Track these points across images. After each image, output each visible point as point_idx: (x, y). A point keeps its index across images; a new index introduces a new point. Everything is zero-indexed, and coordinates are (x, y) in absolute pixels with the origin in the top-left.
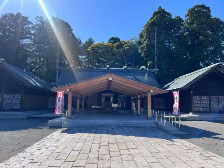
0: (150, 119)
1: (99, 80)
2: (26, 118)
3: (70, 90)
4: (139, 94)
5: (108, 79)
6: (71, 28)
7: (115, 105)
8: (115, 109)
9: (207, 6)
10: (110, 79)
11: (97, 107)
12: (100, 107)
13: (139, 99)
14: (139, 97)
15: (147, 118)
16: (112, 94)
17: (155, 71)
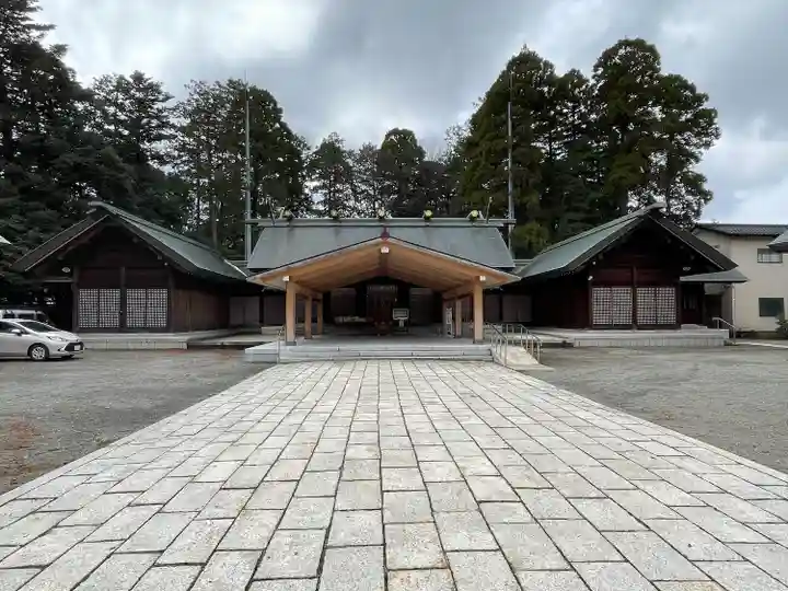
0: (481, 342)
2: (185, 346)
3: (290, 279)
5: (380, 249)
6: (279, 106)
7: (400, 316)
8: (401, 324)
10: (385, 250)
11: (357, 319)
12: (363, 320)
15: (474, 342)
16: (392, 288)
17: (507, 225)
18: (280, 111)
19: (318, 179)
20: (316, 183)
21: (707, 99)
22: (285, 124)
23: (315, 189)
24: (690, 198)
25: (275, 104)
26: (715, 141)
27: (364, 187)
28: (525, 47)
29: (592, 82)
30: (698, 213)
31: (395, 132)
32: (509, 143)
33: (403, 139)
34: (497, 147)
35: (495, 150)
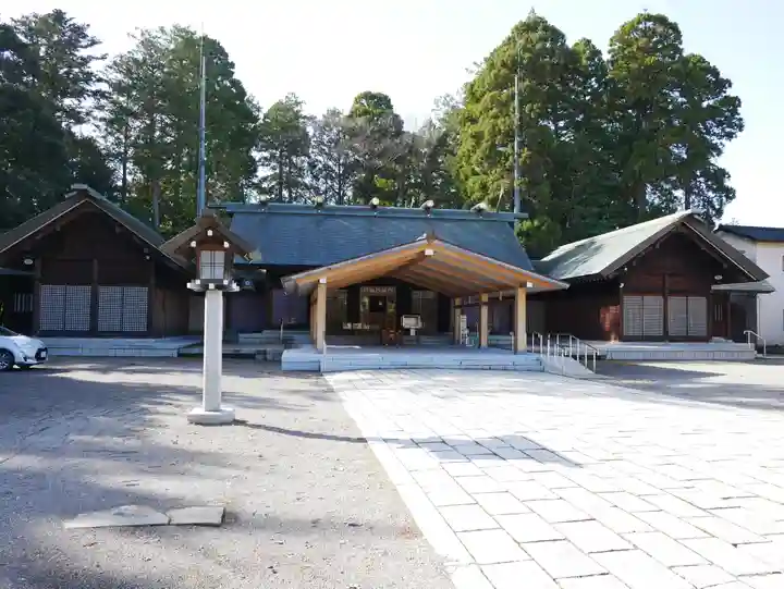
0: (524, 353)
2: (176, 355)
4: (487, 291)
6: (231, 60)
7: (410, 322)
8: (413, 333)
9: (671, 20)
10: (430, 252)
13: (485, 304)
14: (485, 297)
15: (516, 352)
16: (391, 290)
18: (232, 65)
19: (264, 148)
20: (262, 154)
21: (730, 86)
22: (238, 82)
23: (262, 161)
24: (711, 194)
25: (227, 57)
26: (739, 134)
28: (533, 11)
29: (607, 56)
30: (719, 213)
31: (369, 96)
32: (516, 122)
33: (376, 105)
34: (502, 128)
35: (500, 130)
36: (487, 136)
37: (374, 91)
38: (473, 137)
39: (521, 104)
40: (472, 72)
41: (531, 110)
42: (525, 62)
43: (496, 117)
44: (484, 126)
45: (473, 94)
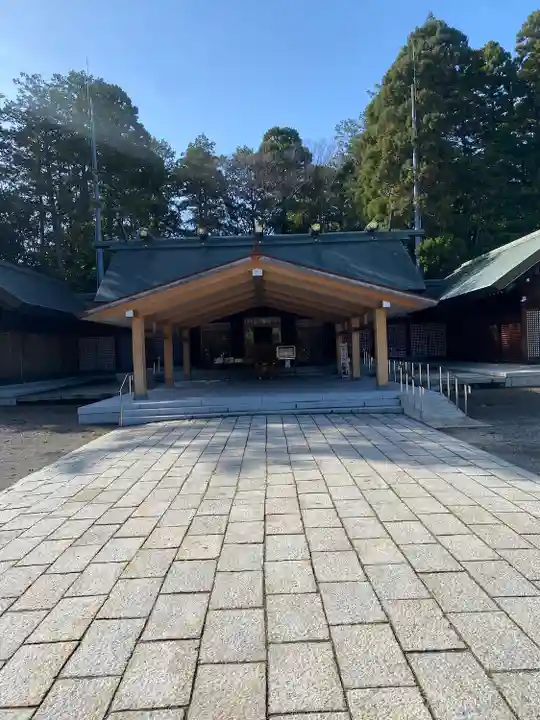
0: (385, 388)
1: (213, 282)
3: (136, 313)
4: (355, 315)
5: (251, 272)
6: (133, 104)
7: (286, 354)
8: (288, 364)
10: (257, 272)
11: (231, 360)
12: (238, 361)
13: (356, 330)
14: (355, 323)
15: (378, 387)
16: (277, 320)
17: (413, 237)
18: (135, 110)
19: (185, 193)
20: (183, 199)
22: (141, 126)
23: (183, 206)
25: (129, 101)
27: (240, 201)
28: (431, 16)
29: (514, 55)
31: (276, 132)
32: (414, 136)
33: (284, 140)
34: (399, 143)
35: (397, 147)
36: (384, 155)
37: (282, 127)
38: (371, 157)
39: (419, 115)
40: (373, 94)
41: (429, 120)
42: (420, 70)
43: (393, 133)
44: (382, 145)
45: (372, 115)
